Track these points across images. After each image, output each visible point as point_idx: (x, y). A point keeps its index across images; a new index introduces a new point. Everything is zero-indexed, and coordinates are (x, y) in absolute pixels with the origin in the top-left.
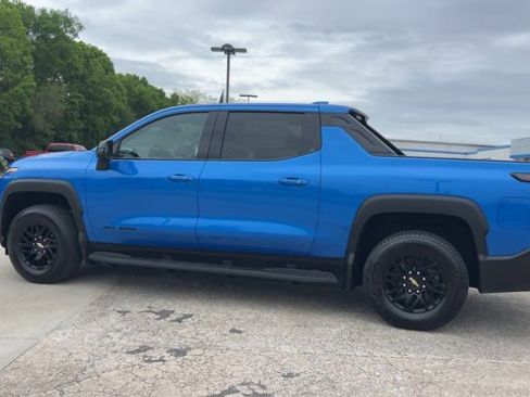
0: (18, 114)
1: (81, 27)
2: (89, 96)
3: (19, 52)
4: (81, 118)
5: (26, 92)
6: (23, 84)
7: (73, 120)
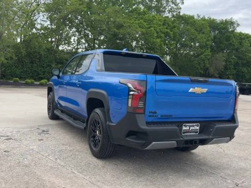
0: (202, 67)
1: (238, 25)
2: (240, 58)
3: (205, 40)
4: (235, 69)
5: (206, 57)
6: (205, 54)
7: (230, 69)
